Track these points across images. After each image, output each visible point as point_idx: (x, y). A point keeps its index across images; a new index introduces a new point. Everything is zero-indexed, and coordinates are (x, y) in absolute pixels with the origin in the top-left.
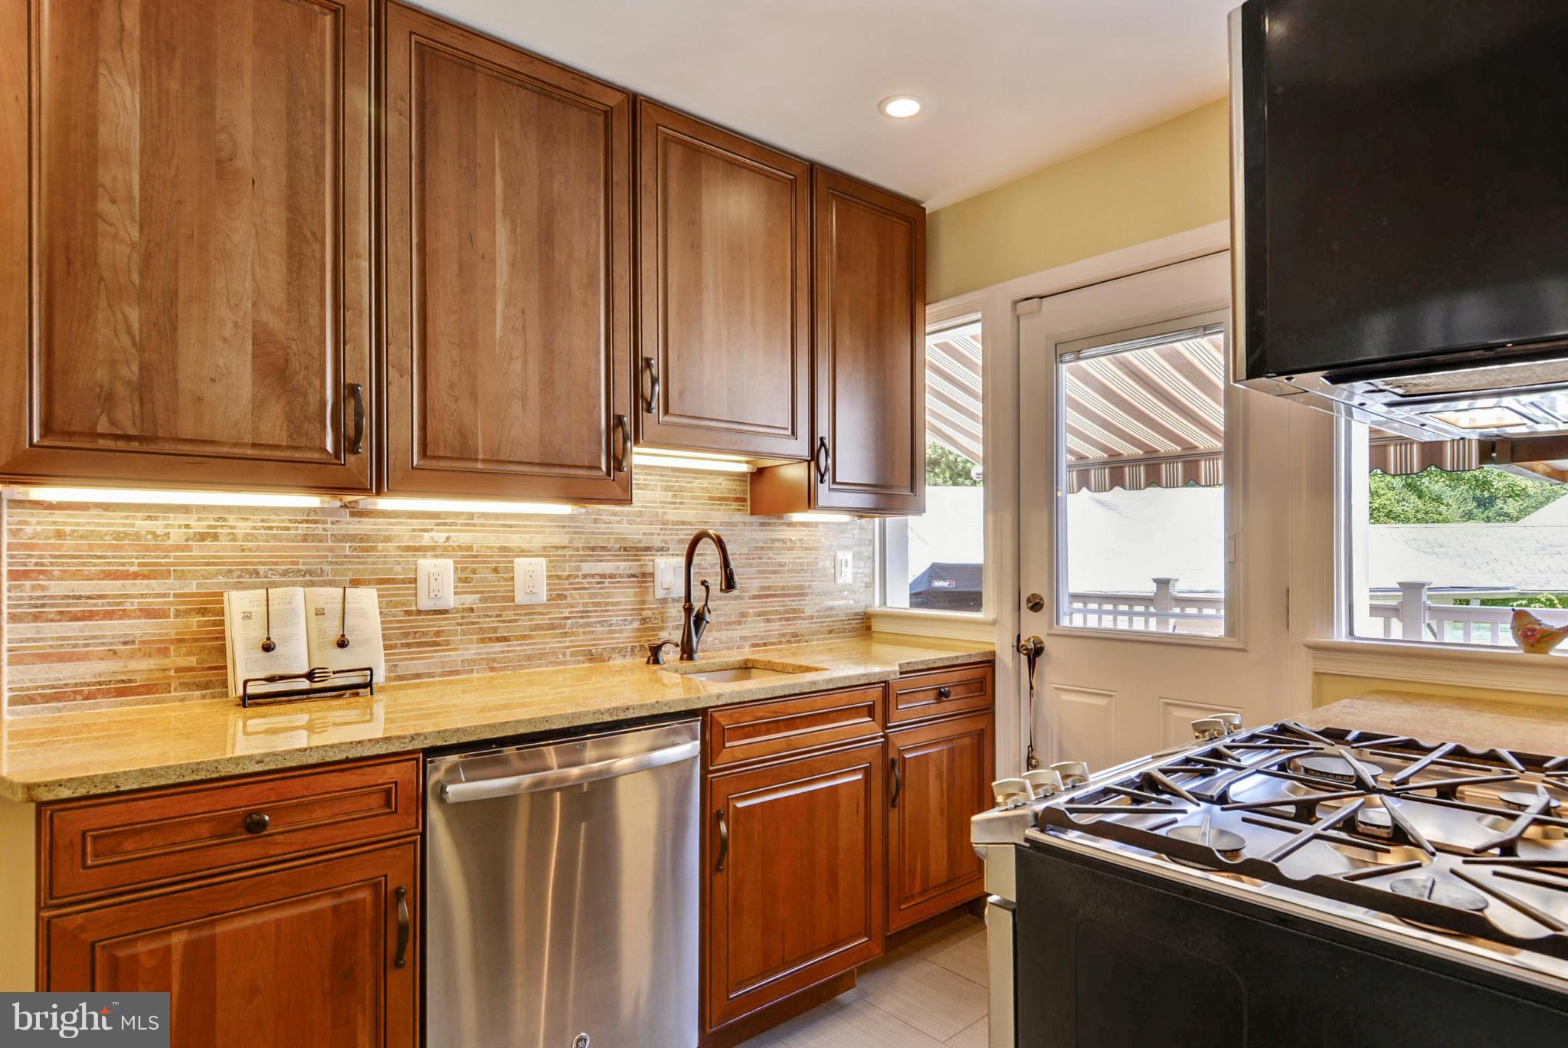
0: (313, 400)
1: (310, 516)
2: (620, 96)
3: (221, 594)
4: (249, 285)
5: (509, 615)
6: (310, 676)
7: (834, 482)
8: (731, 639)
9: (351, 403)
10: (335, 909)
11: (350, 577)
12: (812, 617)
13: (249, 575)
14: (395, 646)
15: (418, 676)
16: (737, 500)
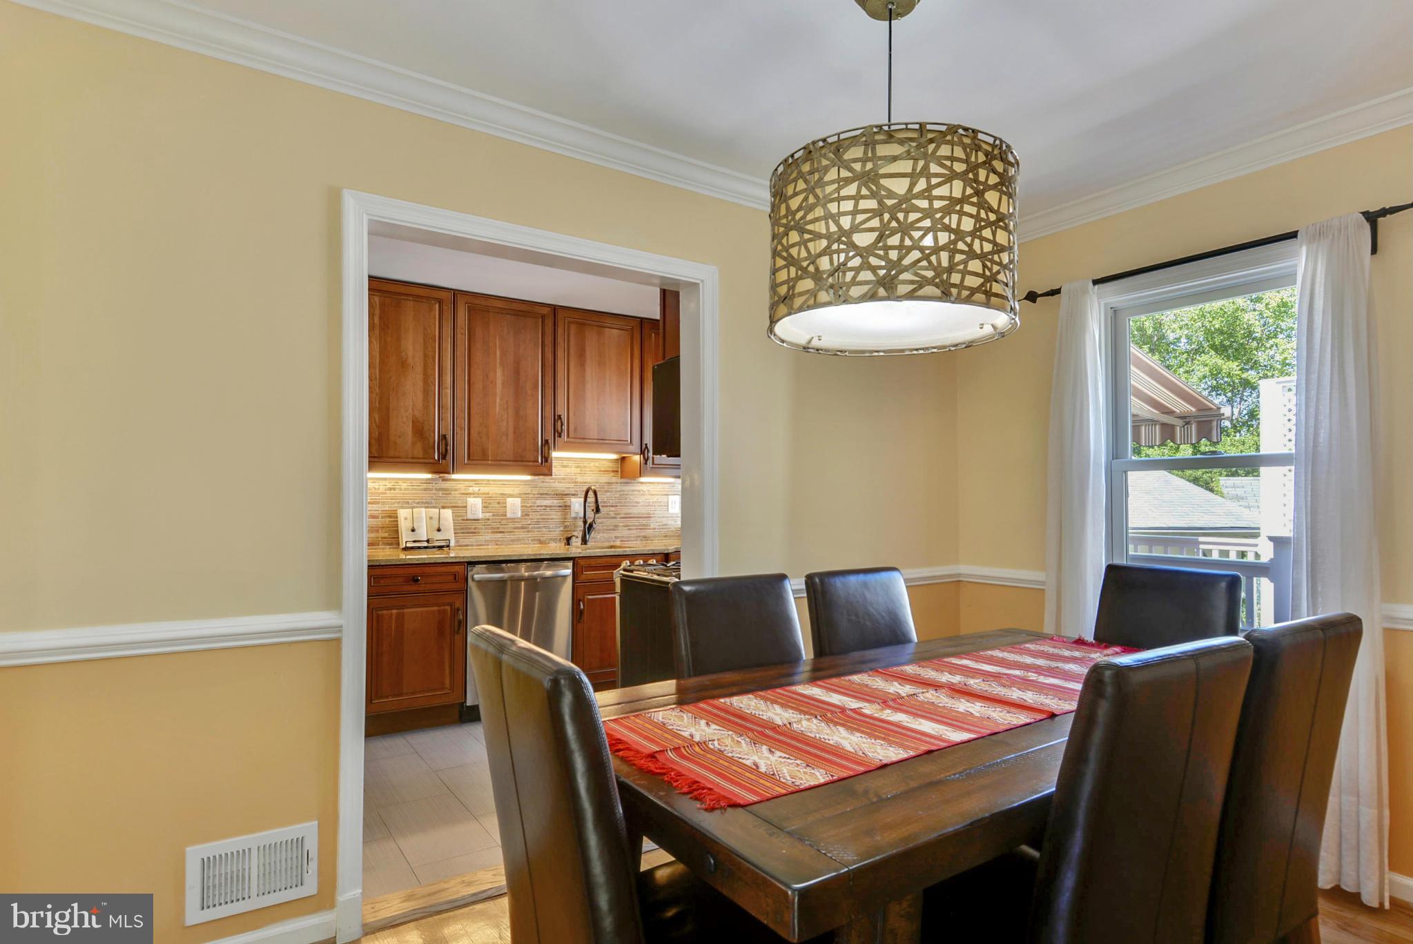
0: (431, 440)
1: (428, 481)
2: (548, 309)
3: (397, 510)
4: (411, 403)
5: (504, 522)
6: (428, 541)
7: (653, 464)
8: (610, 538)
9: (444, 442)
10: (439, 611)
11: (441, 505)
12: (655, 529)
13: (406, 504)
14: (458, 533)
15: (467, 546)
16: (613, 471)
